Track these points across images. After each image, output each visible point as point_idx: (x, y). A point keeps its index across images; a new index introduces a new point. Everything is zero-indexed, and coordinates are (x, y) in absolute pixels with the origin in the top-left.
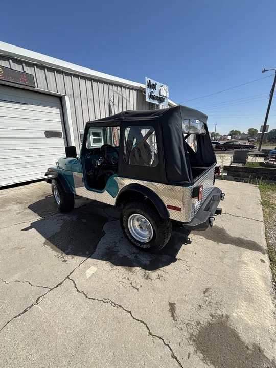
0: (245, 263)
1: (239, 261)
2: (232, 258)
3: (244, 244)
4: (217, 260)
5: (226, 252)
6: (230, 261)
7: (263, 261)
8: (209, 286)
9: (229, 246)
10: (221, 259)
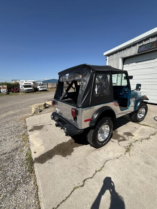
0: (41, 145)
1: (44, 144)
2: (47, 143)
3: (47, 156)
4: (51, 138)
5: (51, 143)
6: (47, 141)
7: (35, 153)
8: (48, 131)
9: (52, 148)
10: (50, 140)
